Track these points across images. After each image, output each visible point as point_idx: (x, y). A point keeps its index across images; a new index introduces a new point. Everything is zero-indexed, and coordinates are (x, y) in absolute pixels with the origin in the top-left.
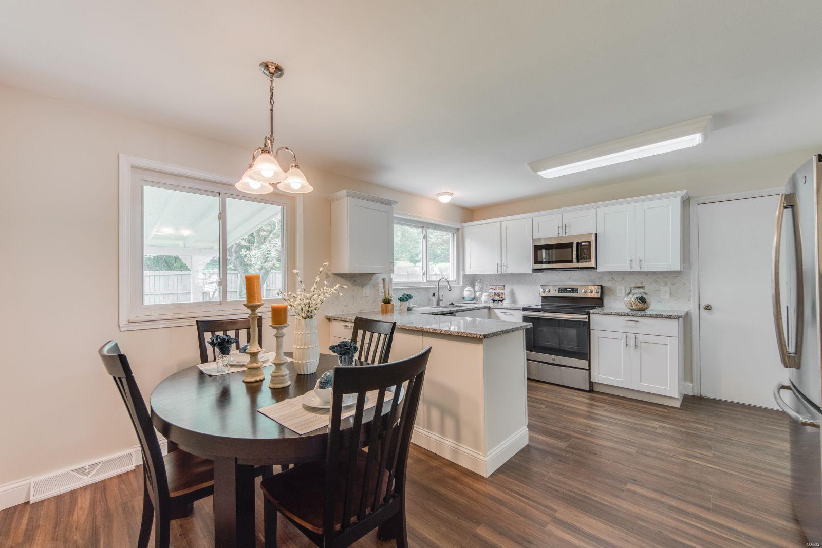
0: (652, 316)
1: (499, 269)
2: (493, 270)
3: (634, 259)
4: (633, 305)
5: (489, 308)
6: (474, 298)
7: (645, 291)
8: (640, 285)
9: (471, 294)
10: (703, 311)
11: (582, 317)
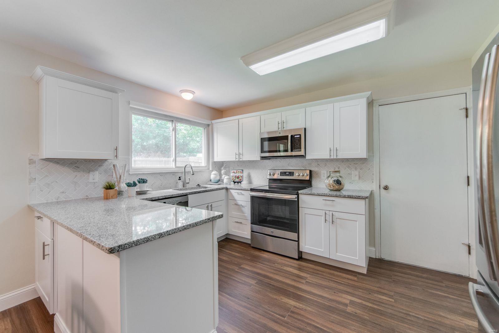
0: (344, 197)
1: (237, 157)
2: (232, 157)
3: (332, 149)
4: (331, 186)
5: (227, 189)
6: (219, 180)
7: (341, 175)
8: (337, 170)
9: (215, 177)
10: (383, 191)
11: (293, 197)
